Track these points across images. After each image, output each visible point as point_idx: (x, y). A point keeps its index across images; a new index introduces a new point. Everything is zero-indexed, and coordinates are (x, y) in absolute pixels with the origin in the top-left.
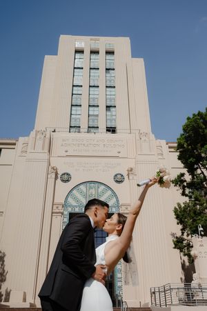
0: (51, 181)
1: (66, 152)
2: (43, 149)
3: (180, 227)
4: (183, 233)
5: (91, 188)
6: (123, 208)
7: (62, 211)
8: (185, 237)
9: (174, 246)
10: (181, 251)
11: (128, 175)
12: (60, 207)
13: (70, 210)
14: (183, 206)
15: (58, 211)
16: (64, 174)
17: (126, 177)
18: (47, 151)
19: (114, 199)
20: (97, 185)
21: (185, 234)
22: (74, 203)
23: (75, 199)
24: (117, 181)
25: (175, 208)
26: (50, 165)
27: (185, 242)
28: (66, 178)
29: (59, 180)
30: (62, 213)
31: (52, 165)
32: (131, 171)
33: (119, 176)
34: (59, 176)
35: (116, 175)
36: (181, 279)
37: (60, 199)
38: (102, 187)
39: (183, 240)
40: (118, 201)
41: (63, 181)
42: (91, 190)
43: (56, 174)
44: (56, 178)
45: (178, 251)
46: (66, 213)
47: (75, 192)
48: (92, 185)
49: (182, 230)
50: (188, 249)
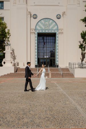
0: (29, 18)
1: (34, 3)
2: (24, 2)
3: (83, 40)
4: (83, 43)
5: (46, 21)
6: (60, 30)
7: (34, 32)
8: (84, 44)
9: (79, 47)
10: (82, 49)
11: (63, 15)
12: (34, 30)
13: (38, 31)
14: (85, 32)
15: (33, 32)
16: (34, 15)
18: (25, 3)
19: (56, 27)
20: (49, 20)
21: (84, 43)
22: (39, 29)
23: (40, 26)
24: (58, 18)
25: (81, 33)
26: (27, 11)
27: (83, 46)
29: (32, 18)
30: (35, 33)
31: (29, 11)
32: (64, 13)
33: (59, 16)
34: (32, 16)
35: (57, 15)
36: (81, 58)
37: (33, 27)
38: (51, 21)
39: (83, 45)
40: (58, 27)
41: (34, 18)
42: (46, 22)
43: (31, 15)
44: (31, 17)
45: (81, 49)
46: (36, 33)
47: (39, 23)
48: (47, 20)
49: (83, 41)
50: (84, 49)
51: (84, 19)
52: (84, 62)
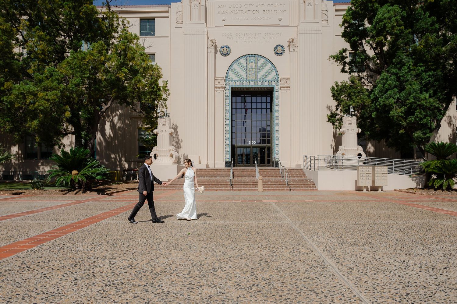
0: (211, 55)
1: (224, 20)
2: (200, 19)
3: (336, 103)
4: (337, 109)
5: (250, 61)
6: (283, 82)
7: (224, 86)
8: (338, 112)
9: (327, 120)
10: (333, 124)
11: (289, 46)
12: (222, 82)
13: (231, 84)
14: (340, 84)
15: (220, 86)
16: (223, 47)
17: (287, 49)
18: (203, 21)
19: (274, 73)
20: (256, 57)
21: (339, 110)
22: (235, 78)
23: (236, 73)
24: (277, 54)
25: (333, 88)
26: (208, 38)
27: (338, 117)
28: (226, 51)
29: (218, 54)
30: (224, 88)
31: (211, 38)
32: (292, 42)
33: (279, 48)
34: (218, 49)
35: (276, 47)
36: (331, 145)
37: (221, 74)
38: (262, 60)
39: (336, 115)
40: (277, 74)
41: (222, 54)
42: (251, 64)
43: (216, 47)
44: (216, 51)
45: (331, 124)
46: (228, 87)
47: (235, 66)
48: (252, 58)
49: (336, 106)
50: (339, 123)
51: (337, 56)
52: (339, 154)
